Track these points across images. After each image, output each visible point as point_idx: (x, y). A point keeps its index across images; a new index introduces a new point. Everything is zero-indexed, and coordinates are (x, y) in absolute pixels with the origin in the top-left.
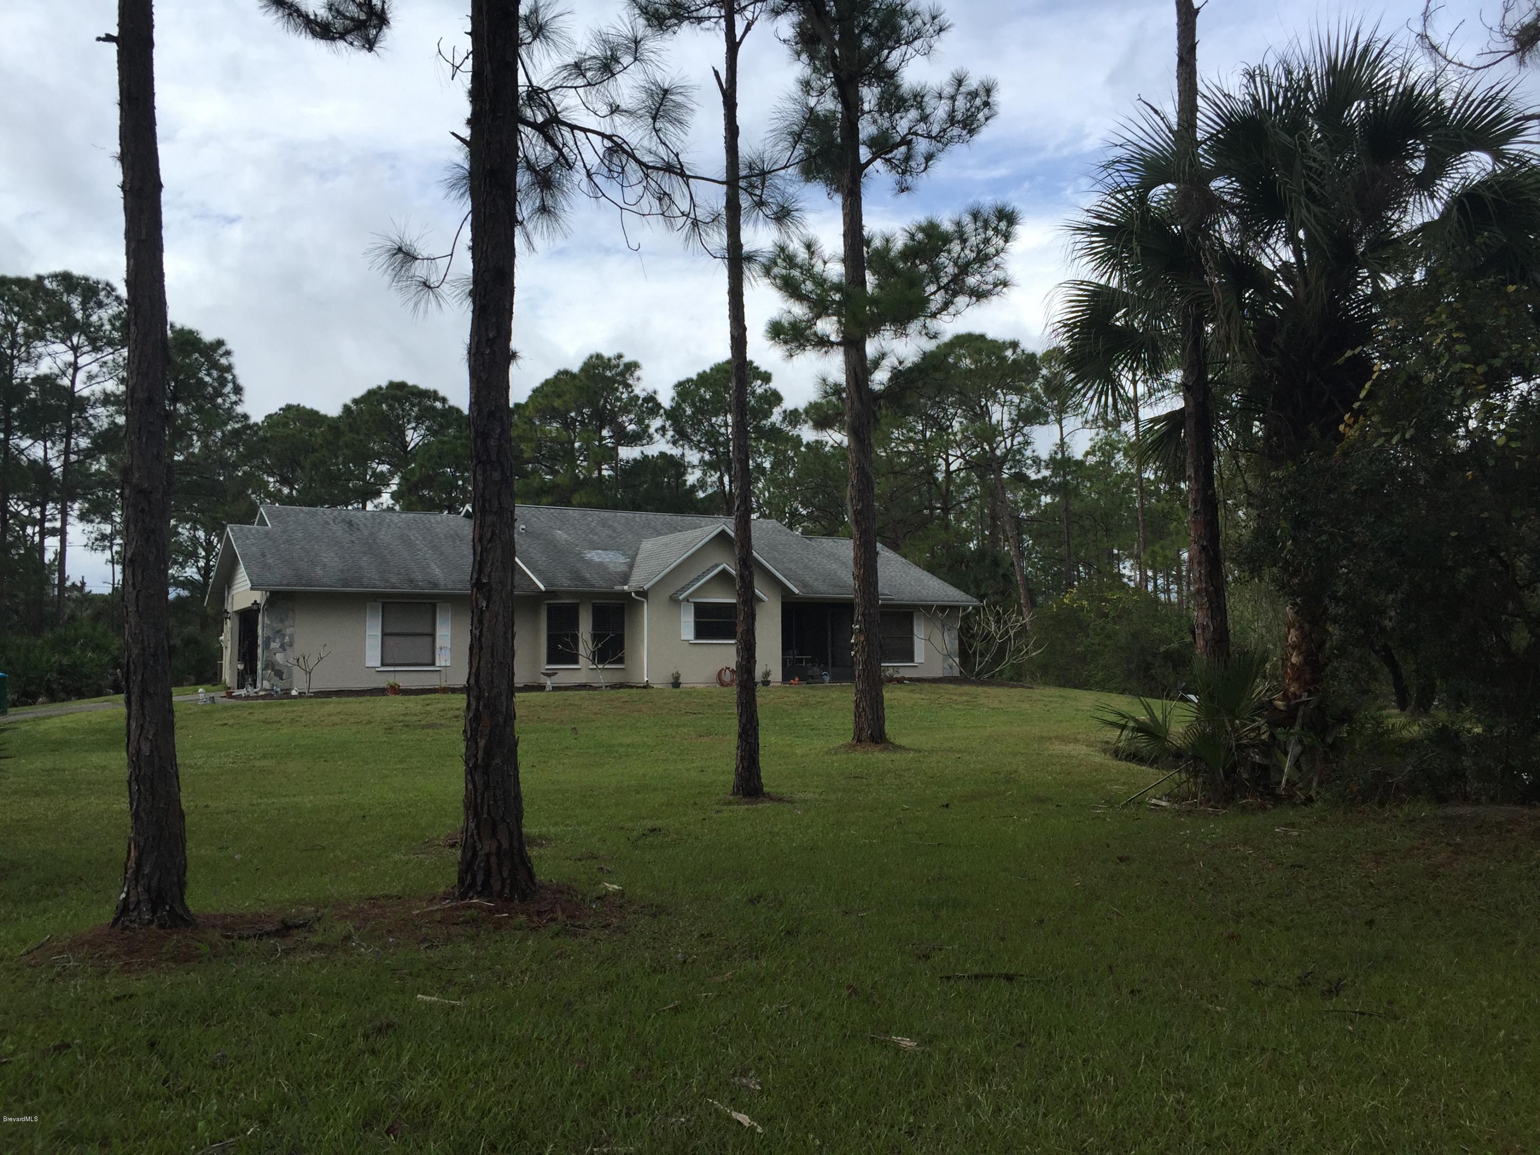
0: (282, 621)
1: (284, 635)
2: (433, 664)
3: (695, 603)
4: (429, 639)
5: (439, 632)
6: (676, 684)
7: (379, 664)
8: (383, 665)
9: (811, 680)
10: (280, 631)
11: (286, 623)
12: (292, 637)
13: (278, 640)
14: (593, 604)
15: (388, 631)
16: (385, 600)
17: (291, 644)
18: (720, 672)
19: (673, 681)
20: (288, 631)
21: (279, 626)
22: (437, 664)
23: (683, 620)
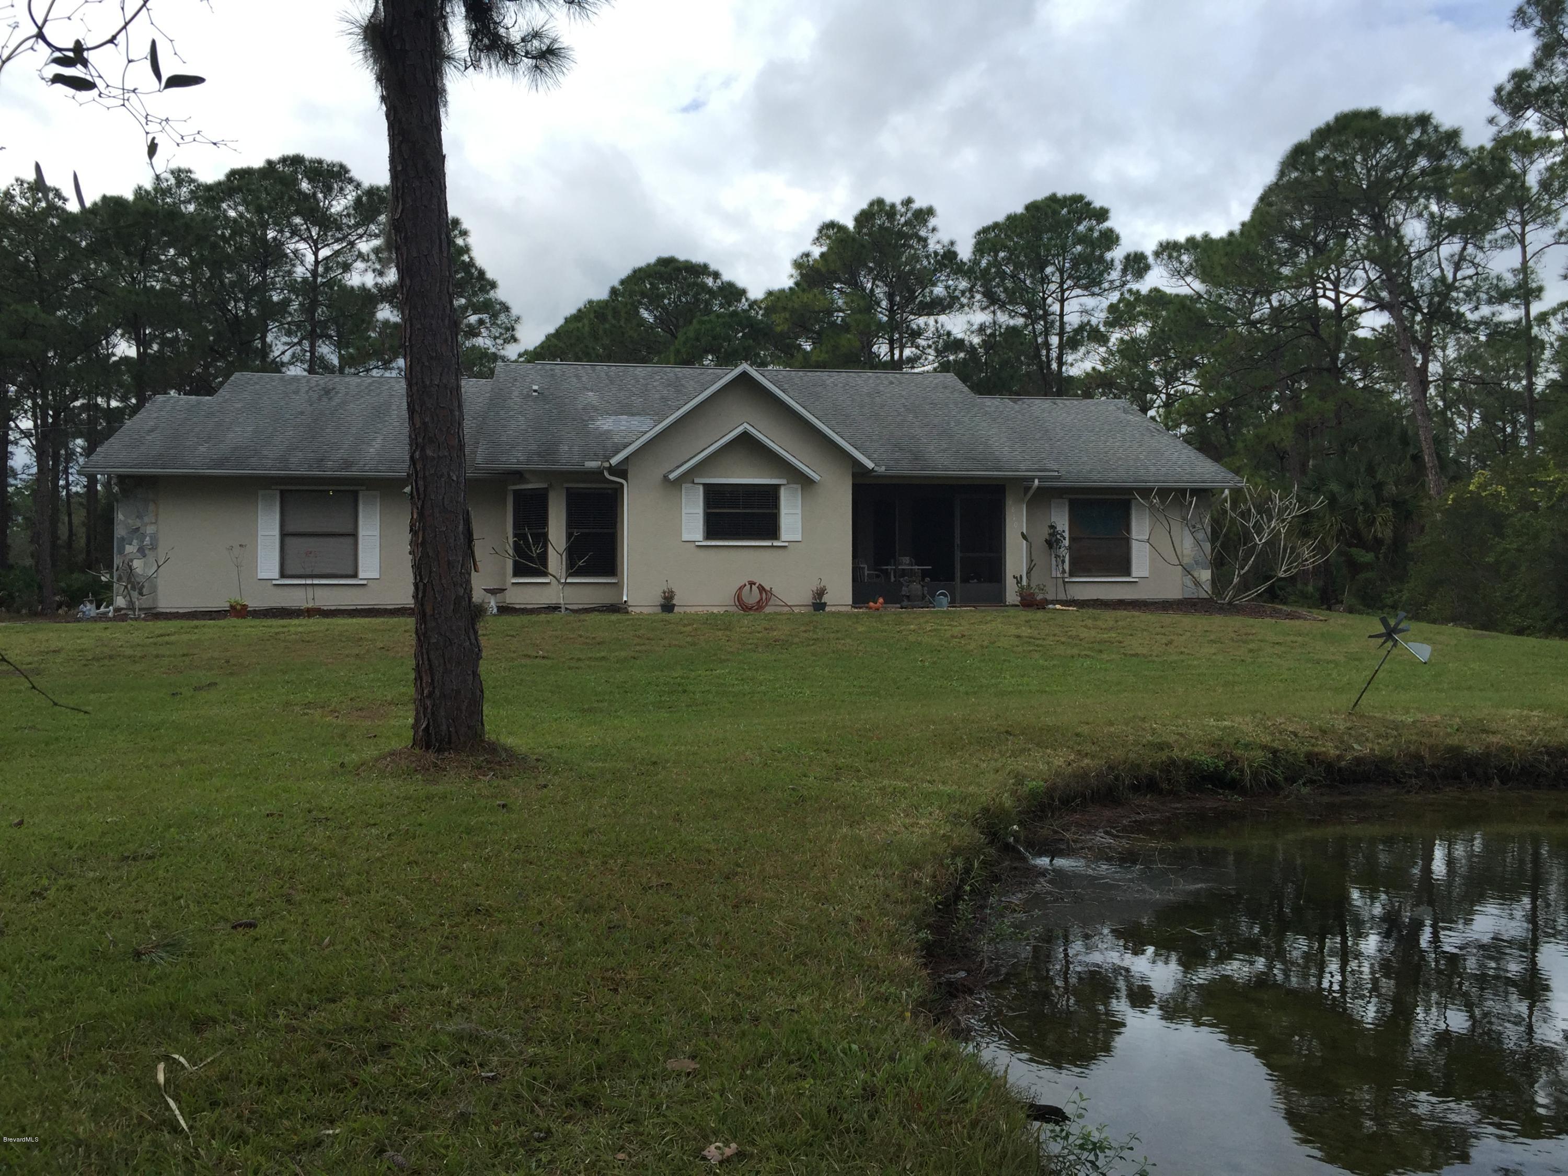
0: (140, 517)
1: (144, 536)
2: (355, 575)
3: (704, 485)
4: (350, 540)
5: (362, 532)
6: (668, 606)
7: (276, 575)
8: (283, 575)
9: (905, 603)
10: (138, 529)
11: (146, 519)
12: (154, 538)
13: (135, 542)
14: (567, 489)
15: (290, 528)
16: (283, 487)
17: (154, 548)
18: (741, 588)
19: (662, 601)
20: (150, 529)
21: (138, 523)
22: (361, 575)
23: (684, 511)
